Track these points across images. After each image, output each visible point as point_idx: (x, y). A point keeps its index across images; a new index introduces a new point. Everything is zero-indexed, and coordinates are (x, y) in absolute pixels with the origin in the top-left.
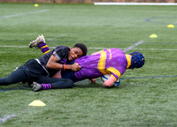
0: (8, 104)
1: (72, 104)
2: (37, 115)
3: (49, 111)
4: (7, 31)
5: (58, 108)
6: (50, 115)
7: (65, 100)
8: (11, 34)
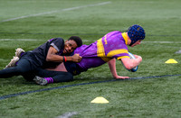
0: (69, 101)
1: (137, 101)
2: (100, 112)
3: (112, 109)
4: (68, 24)
5: (122, 105)
6: (113, 112)
7: (130, 97)
8: (72, 28)
